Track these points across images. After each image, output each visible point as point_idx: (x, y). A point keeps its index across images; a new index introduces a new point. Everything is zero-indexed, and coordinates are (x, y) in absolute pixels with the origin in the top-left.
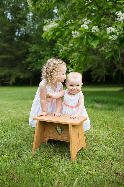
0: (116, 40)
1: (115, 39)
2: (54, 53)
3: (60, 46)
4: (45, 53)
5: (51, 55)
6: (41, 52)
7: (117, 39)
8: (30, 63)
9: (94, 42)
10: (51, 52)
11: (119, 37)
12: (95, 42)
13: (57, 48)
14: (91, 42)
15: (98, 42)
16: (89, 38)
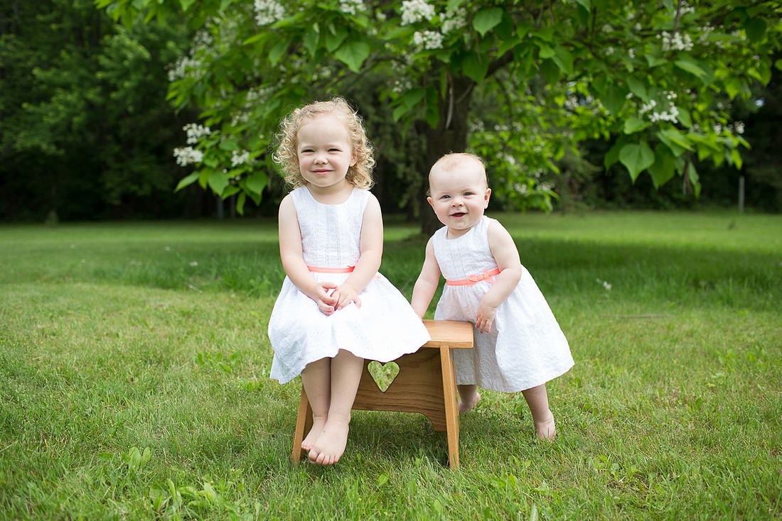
0: (438, 49)
1: (435, 47)
2: (100, 75)
3: (130, 48)
4: (57, 75)
5: (87, 84)
6: (36, 71)
7: (441, 47)
9: (348, 50)
10: (83, 72)
11: (450, 40)
12: (354, 53)
13: (114, 55)
14: (338, 49)
15: (363, 52)
16: (330, 33)
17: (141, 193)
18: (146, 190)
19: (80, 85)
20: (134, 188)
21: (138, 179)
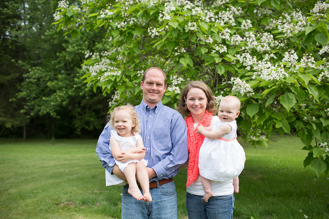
8: (23, 99)
17: (89, 129)
18: (91, 128)
19: (66, 88)
20: (87, 127)
21: (88, 123)
